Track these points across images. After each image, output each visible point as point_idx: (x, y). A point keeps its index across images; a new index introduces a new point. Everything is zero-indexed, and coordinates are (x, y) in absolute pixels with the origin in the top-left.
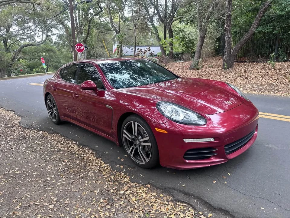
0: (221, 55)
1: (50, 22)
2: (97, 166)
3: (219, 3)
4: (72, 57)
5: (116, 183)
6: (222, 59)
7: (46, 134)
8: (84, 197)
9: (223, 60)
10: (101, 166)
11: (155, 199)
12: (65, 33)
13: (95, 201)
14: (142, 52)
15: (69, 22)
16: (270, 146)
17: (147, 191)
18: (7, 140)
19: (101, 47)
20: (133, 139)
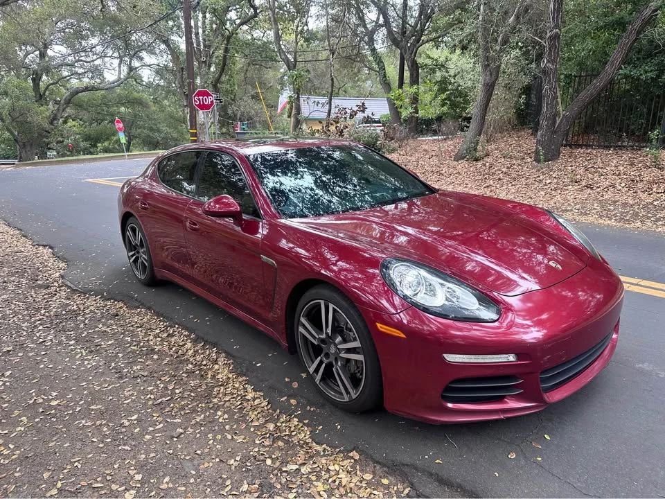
0: (531, 126)
1: (137, 37)
2: (235, 396)
3: (531, 5)
4: (185, 118)
5: (280, 443)
6: (532, 137)
7: (121, 308)
8: (205, 473)
9: (535, 141)
10: (245, 395)
11: (369, 489)
12: (171, 65)
13: (230, 487)
14: (345, 114)
15: (181, 38)
16: (646, 366)
17: (351, 467)
18: (33, 320)
19: (252, 98)
20: (323, 341)
